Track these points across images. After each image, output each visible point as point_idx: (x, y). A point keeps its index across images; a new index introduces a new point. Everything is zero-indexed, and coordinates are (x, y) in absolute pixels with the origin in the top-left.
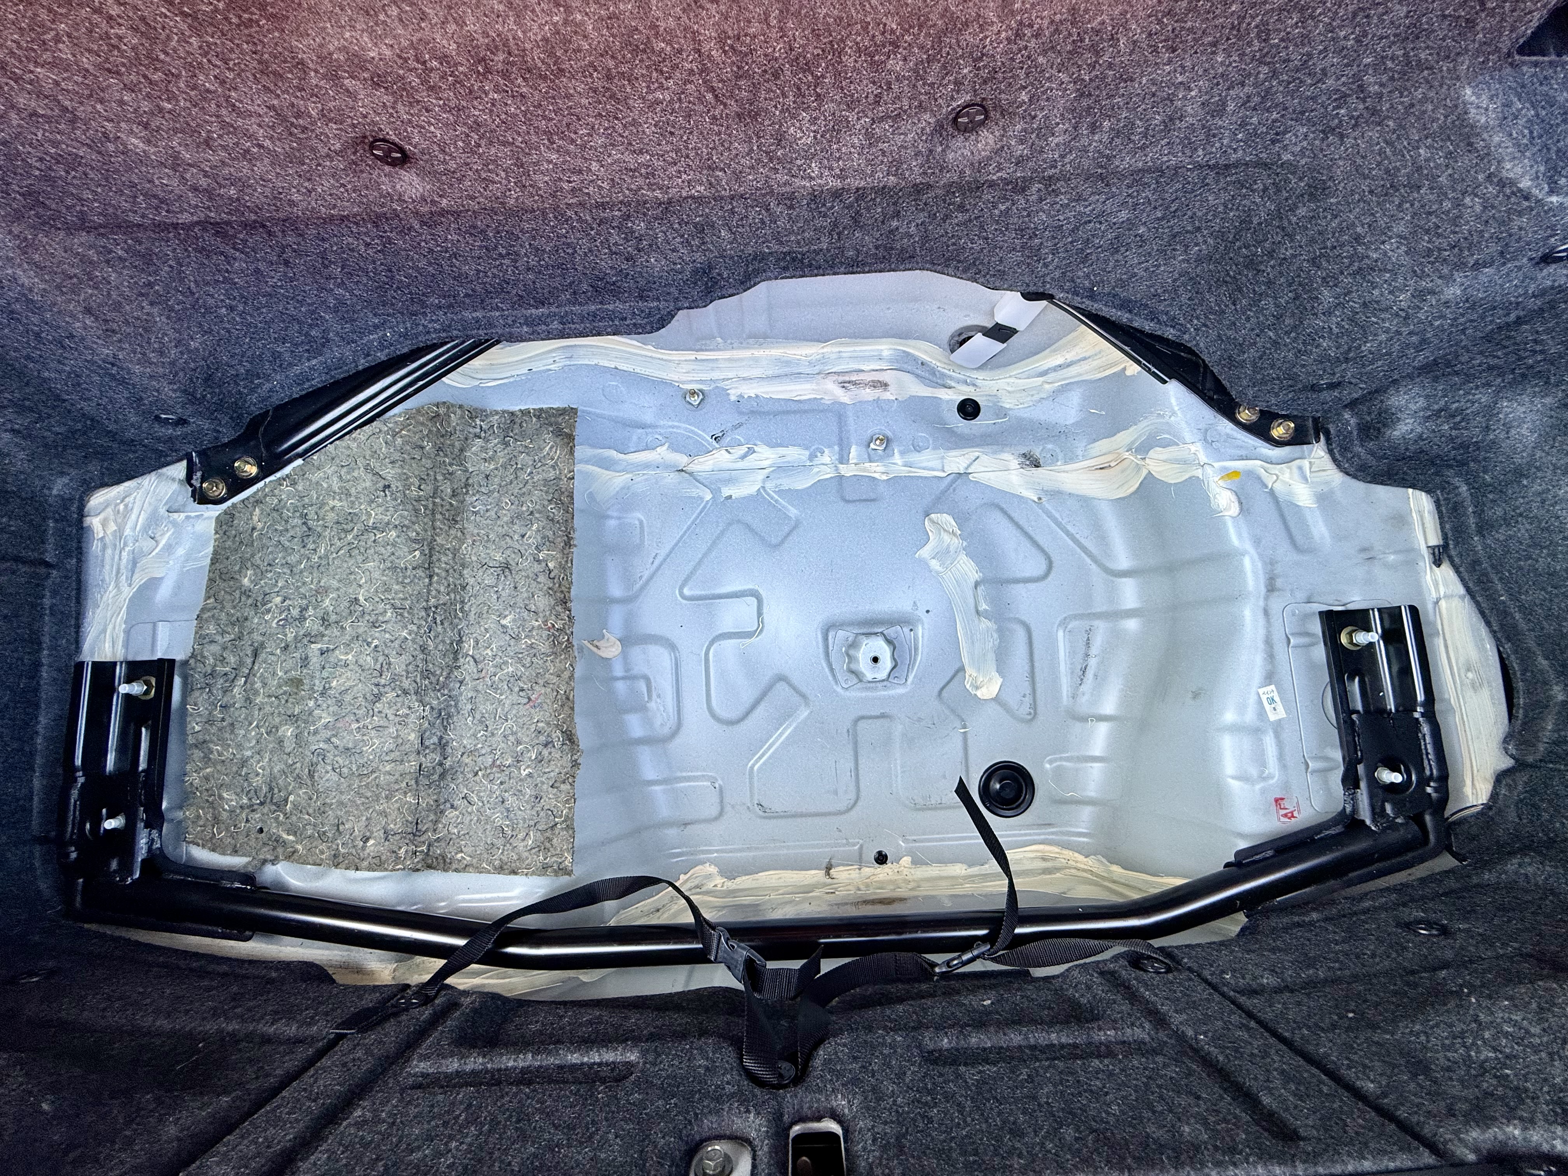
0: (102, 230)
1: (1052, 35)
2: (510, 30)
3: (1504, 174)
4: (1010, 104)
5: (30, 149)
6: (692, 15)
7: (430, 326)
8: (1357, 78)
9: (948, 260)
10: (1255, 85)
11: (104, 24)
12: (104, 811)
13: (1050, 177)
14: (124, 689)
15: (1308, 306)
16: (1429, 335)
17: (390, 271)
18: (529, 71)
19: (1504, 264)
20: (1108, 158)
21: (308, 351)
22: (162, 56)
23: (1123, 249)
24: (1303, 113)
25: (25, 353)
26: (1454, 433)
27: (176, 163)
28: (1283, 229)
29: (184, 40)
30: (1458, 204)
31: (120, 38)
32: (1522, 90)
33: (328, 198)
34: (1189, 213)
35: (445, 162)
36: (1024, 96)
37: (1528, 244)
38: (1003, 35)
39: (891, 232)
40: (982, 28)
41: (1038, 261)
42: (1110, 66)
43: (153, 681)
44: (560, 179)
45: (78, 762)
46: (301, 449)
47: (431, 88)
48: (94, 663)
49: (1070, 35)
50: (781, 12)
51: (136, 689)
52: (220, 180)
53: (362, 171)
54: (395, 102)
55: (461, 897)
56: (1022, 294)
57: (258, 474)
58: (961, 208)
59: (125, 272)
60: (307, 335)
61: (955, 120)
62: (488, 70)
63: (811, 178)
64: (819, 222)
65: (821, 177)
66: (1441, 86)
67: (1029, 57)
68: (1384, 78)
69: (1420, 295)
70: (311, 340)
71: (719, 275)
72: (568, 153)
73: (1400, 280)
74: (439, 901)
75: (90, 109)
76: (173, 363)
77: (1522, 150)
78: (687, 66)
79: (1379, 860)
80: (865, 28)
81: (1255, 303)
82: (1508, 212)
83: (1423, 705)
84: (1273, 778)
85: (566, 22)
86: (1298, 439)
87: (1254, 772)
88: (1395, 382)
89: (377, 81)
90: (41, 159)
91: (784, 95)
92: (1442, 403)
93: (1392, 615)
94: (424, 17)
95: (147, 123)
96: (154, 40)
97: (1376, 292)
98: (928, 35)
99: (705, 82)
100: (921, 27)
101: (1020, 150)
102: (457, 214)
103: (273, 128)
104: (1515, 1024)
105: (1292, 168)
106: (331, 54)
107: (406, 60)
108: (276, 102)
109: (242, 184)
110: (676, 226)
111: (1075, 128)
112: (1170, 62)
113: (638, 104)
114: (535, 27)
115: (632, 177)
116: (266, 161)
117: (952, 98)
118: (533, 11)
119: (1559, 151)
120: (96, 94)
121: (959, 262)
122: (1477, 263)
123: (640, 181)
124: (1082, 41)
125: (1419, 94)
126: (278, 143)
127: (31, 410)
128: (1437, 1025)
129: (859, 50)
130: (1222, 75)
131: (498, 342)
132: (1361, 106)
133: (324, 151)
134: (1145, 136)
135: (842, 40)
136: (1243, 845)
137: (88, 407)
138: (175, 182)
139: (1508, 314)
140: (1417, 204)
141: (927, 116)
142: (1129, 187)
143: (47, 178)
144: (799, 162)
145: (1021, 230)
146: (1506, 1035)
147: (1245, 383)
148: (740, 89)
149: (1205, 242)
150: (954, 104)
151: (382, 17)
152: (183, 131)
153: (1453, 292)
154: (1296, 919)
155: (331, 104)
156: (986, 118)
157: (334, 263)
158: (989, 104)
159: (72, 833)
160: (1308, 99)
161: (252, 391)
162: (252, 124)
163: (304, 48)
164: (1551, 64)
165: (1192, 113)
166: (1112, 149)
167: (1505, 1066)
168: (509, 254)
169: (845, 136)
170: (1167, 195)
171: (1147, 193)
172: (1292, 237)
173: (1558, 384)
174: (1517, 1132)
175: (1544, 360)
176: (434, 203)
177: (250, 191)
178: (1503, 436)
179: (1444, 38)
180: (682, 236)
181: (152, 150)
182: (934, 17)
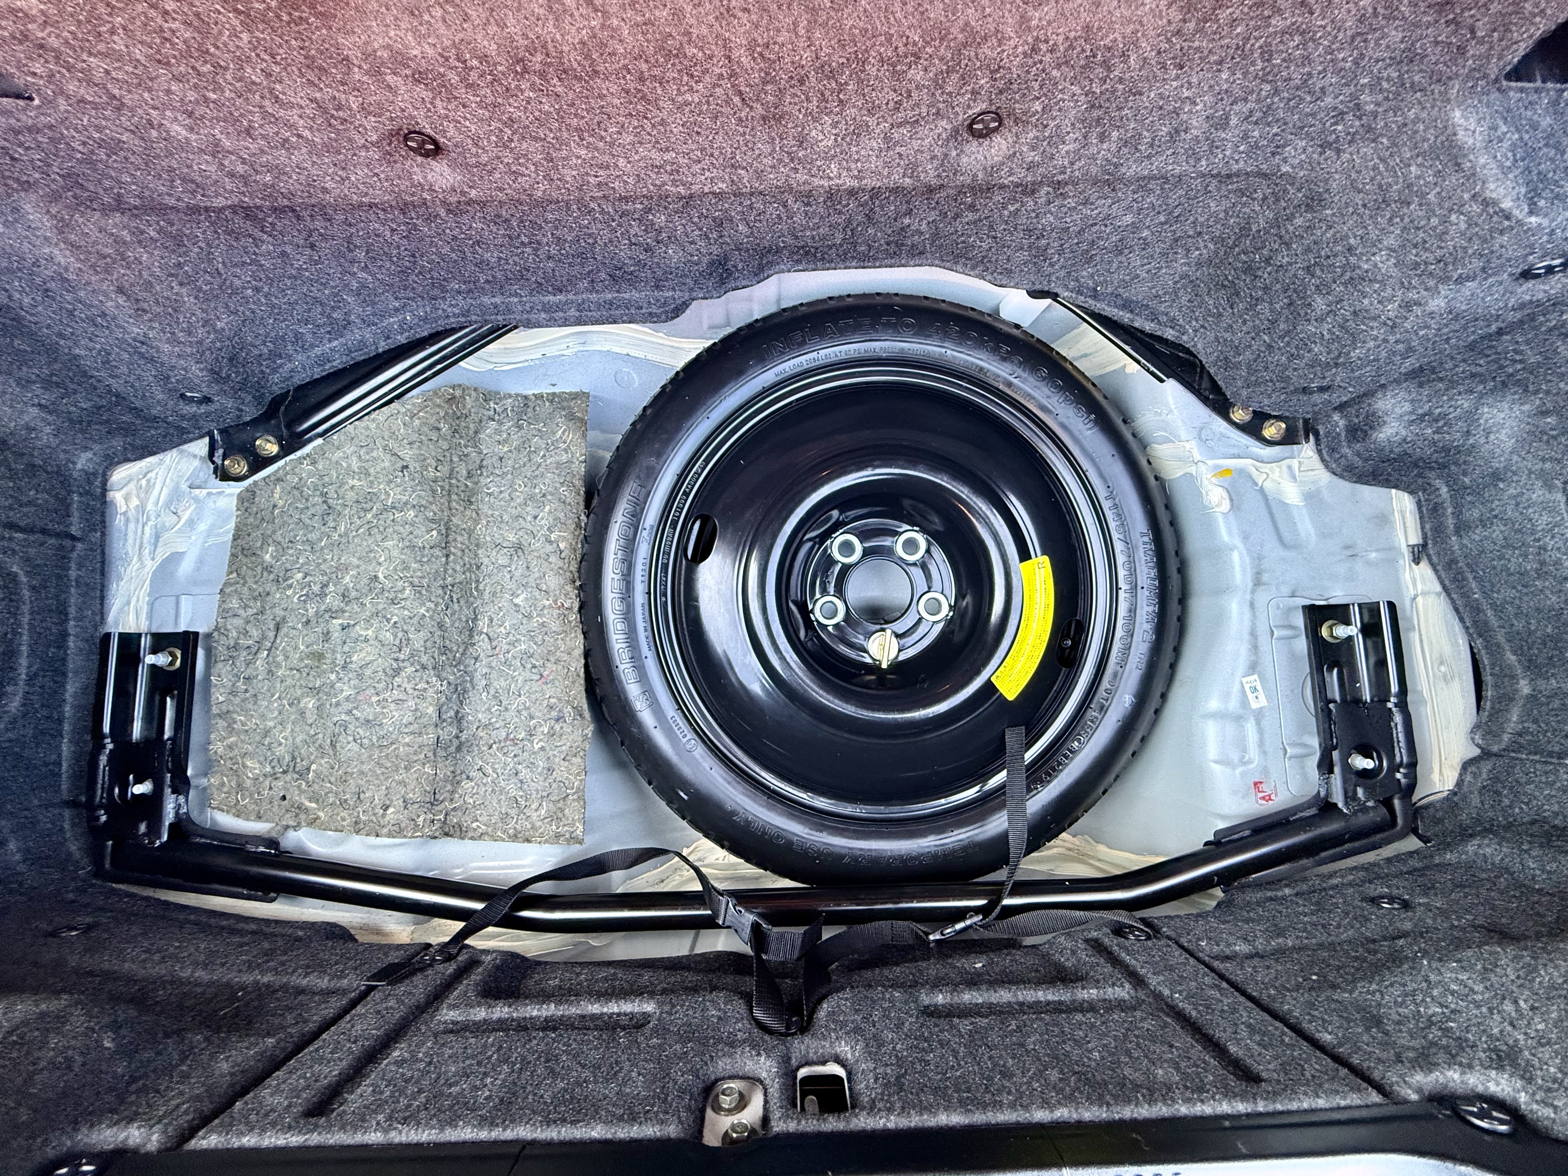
0: (136, 212)
1: (1066, 50)
2: (549, 33)
3: (1488, 194)
4: (1024, 113)
5: (74, 134)
6: (724, 23)
7: (449, 310)
8: (1354, 97)
9: (958, 256)
10: (1258, 100)
11: (159, 20)
12: (131, 777)
13: (1059, 182)
14: (150, 659)
15: (1302, 313)
16: (1413, 344)
17: (413, 256)
18: (565, 72)
19: (1486, 279)
20: (1116, 166)
21: (329, 332)
22: (212, 50)
23: (1126, 251)
24: (1302, 128)
25: (56, 329)
26: (1436, 437)
27: (216, 150)
28: (1281, 237)
29: (235, 35)
30: (1445, 221)
31: (173, 32)
32: (1508, 114)
33: (361, 187)
34: (1192, 219)
35: (477, 155)
36: (1037, 106)
37: (1509, 260)
38: (1020, 49)
39: (902, 229)
40: (1000, 42)
41: (1045, 260)
42: (1121, 80)
43: (179, 653)
44: (587, 174)
45: (106, 729)
46: (320, 429)
47: (470, 86)
48: (120, 634)
49: (1083, 51)
50: (809, 22)
51: (161, 660)
52: (257, 167)
53: (395, 162)
54: (434, 98)
55: (475, 864)
56: (1028, 293)
57: (278, 453)
58: (972, 207)
59: (156, 253)
60: (329, 316)
61: (970, 126)
62: (525, 70)
63: (830, 178)
64: (835, 218)
65: (840, 177)
66: (1433, 107)
67: (1044, 70)
68: (1380, 97)
69: (1407, 306)
70: (332, 322)
71: (734, 266)
72: (597, 149)
73: (1389, 291)
74: (454, 868)
75: (136, 97)
76: (200, 342)
77: (1505, 171)
78: (718, 71)
79: (1351, 840)
80: (889, 40)
81: (1252, 307)
82: (1491, 230)
83: (1396, 696)
84: (1252, 763)
85: (603, 27)
86: (1289, 439)
87: (1235, 757)
88: (1383, 386)
89: (418, 78)
90: (84, 144)
91: (808, 100)
92: (1426, 407)
93: (1371, 610)
94: (466, 18)
95: (192, 112)
96: (206, 35)
97: (1366, 302)
98: (948, 47)
99: (733, 86)
100: (942, 39)
101: (1032, 156)
102: (483, 204)
103: (313, 119)
104: (1462, 983)
105: (1291, 179)
106: (375, 51)
107: (447, 59)
108: (318, 95)
109: (278, 171)
110: (696, 220)
111: (1085, 138)
112: (1177, 77)
113: (667, 105)
114: (573, 30)
115: (657, 173)
116: (304, 150)
117: (969, 107)
118: (572, 15)
119: (1539, 173)
120: (144, 82)
121: (967, 259)
122: (1460, 276)
123: (665, 177)
124: (1094, 56)
125: (1411, 114)
126: (317, 133)
127: (58, 385)
128: (1392, 985)
129: (882, 60)
130: (1227, 91)
131: (516, 327)
132: (1357, 123)
133: (361, 142)
134: (1152, 146)
135: (866, 51)
136: (1222, 825)
137: (116, 385)
138: (213, 168)
139: (1489, 326)
140: (1407, 220)
141: (944, 123)
142: (1134, 193)
144: (819, 163)
145: (1029, 231)
146: (1453, 993)
147: (1239, 383)
148: (766, 93)
149: (1206, 247)
150: (970, 112)
151: (426, 17)
152: (225, 120)
153: (1437, 304)
154: (1269, 894)
155: (372, 99)
156: (1000, 125)
157: (359, 247)
158: (1004, 113)
159: (102, 797)
160: (1308, 115)
161: (274, 371)
162: (293, 115)
163: (349, 45)
164: (1537, 91)
165: (1197, 125)
166: (1119, 158)
167: (1449, 1020)
168: (531, 243)
169: (864, 139)
170: (1170, 201)
171: (1151, 199)
172: (1288, 245)
173: (1536, 392)
174: (1456, 1076)
175: (1524, 369)
176: (463, 193)
177: (285, 178)
178: (1482, 440)
179: (1436, 64)
180: (701, 229)
181: (194, 137)
182: (955, 31)
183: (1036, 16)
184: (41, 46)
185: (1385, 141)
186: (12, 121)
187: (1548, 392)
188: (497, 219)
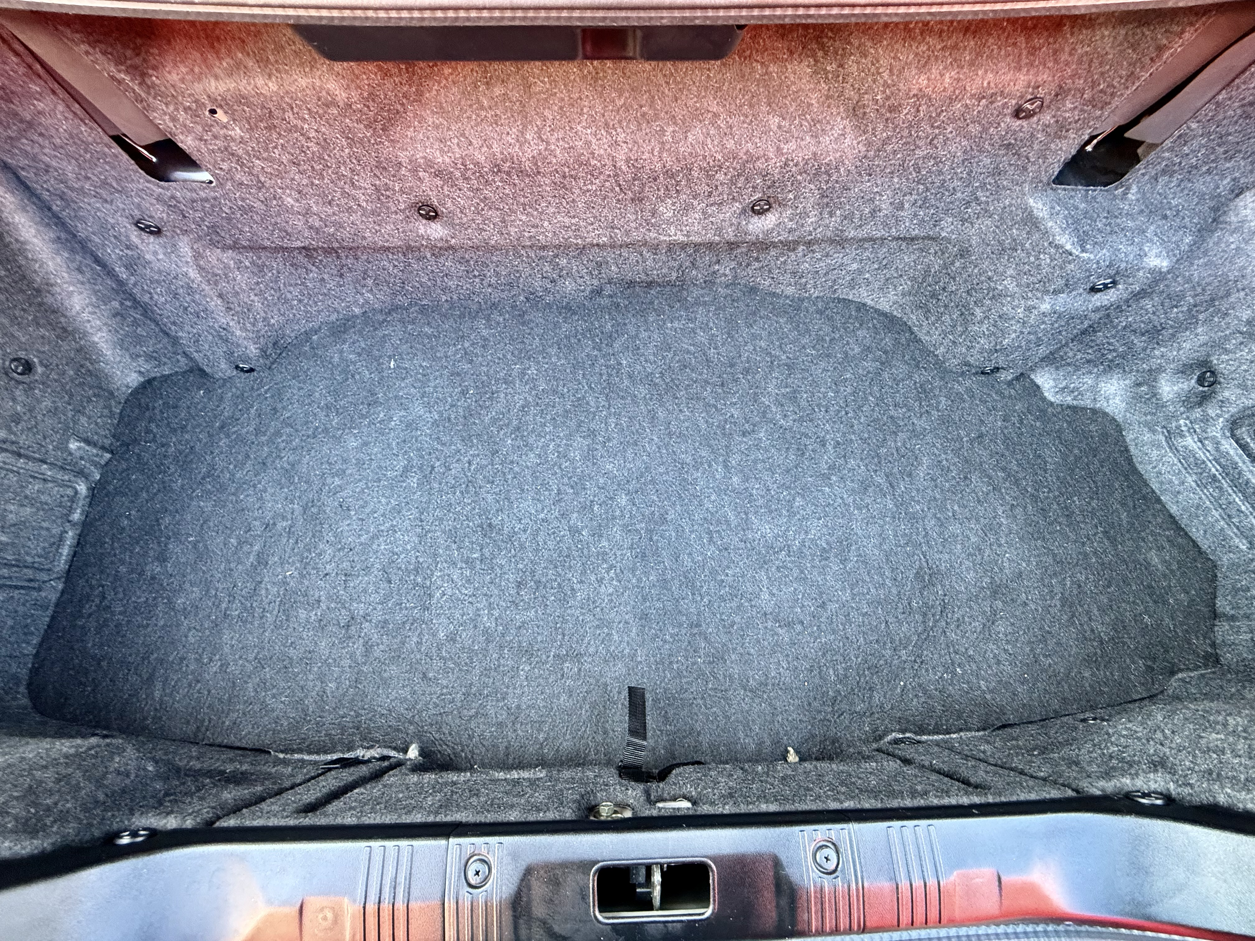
0: (243, 250)
1: (804, 165)
2: (515, 152)
3: (1057, 242)
4: (784, 200)
5: (227, 202)
6: (613, 149)
8: (973, 193)
10: (918, 194)
13: (809, 242)
15: (969, 319)
16: (1040, 335)
17: (403, 283)
18: (521, 172)
19: (1070, 292)
20: (842, 231)
22: (326, 157)
23: (857, 287)
24: (948, 211)
25: (172, 320)
26: (1075, 402)
27: (307, 212)
28: (949, 275)
29: (342, 150)
30: (1037, 258)
31: (308, 148)
32: (1059, 201)
33: (386, 236)
34: (894, 267)
35: (460, 218)
36: (791, 196)
37: (1079, 280)
38: (778, 164)
39: (714, 272)
40: (766, 161)
42: (837, 182)
44: (524, 230)
47: (466, 179)
49: (814, 166)
50: (660, 149)
52: (328, 223)
53: (410, 222)
54: (443, 185)
58: (757, 259)
59: (246, 275)
61: (752, 208)
62: (499, 171)
63: (670, 236)
64: (672, 263)
65: (676, 235)
66: (1017, 198)
67: (792, 176)
68: (988, 194)
69: (1029, 309)
72: (532, 216)
73: (1017, 301)
75: (273, 182)
76: (259, 332)
77: (1064, 230)
78: (607, 173)
80: (705, 158)
81: (939, 318)
82: (1063, 262)
85: (546, 149)
88: (1032, 367)
89: (438, 174)
90: (231, 208)
91: (658, 189)
94: (471, 144)
95: (301, 191)
97: (1005, 309)
98: (738, 163)
99: (616, 181)
100: (734, 158)
101: (790, 225)
102: (456, 249)
103: (370, 196)
105: (949, 241)
106: (416, 160)
107: (456, 164)
108: (378, 182)
109: (339, 226)
110: (585, 262)
111: (821, 214)
112: (869, 181)
113: (577, 191)
114: (529, 150)
115: (566, 231)
116: (359, 213)
117: (751, 196)
119: (1084, 232)
120: (279, 175)
122: (1054, 291)
123: (571, 233)
124: (820, 168)
125: (1007, 202)
126: (370, 204)
129: (701, 169)
130: (899, 189)
132: (979, 208)
133: (394, 209)
134: (861, 219)
135: (692, 164)
137: (197, 357)
138: (301, 223)
139: (1082, 323)
140: (1017, 259)
141: (737, 204)
142: (856, 249)
143: (229, 219)
144: (663, 226)
145: (794, 273)
146: (1124, 736)
148: (634, 185)
149: (906, 284)
150: (752, 199)
151: (449, 143)
152: (319, 196)
153: (1045, 307)
155: (408, 185)
156: (770, 207)
157: (370, 277)
158: (772, 200)
160: (949, 203)
162: (358, 193)
163: (403, 156)
164: (1073, 190)
165: (886, 208)
166: (843, 226)
167: (1124, 752)
168: (480, 275)
169: (691, 213)
170: (879, 255)
171: (867, 254)
172: (954, 279)
173: (1131, 371)
174: (1128, 781)
175: (1118, 356)
176: (447, 241)
177: (342, 230)
178: (1105, 404)
179: (1013, 175)
180: (588, 269)
181: (297, 205)
182: (741, 154)
183: (785, 148)
184: (233, 154)
185: (996, 216)
186: (194, 195)
187: (1138, 371)
188: (463, 261)
